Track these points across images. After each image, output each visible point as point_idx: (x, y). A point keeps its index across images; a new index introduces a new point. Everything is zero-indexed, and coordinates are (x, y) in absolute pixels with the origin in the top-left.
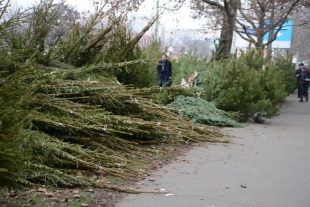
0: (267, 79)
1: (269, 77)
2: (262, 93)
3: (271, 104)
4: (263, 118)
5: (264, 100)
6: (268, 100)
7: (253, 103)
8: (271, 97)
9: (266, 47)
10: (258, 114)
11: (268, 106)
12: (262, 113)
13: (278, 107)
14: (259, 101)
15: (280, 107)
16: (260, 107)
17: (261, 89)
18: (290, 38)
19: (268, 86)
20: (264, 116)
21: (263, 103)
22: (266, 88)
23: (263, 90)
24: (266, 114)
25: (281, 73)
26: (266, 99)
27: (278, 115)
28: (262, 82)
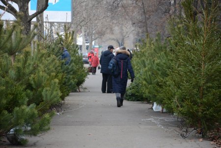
0: (27, 71)
1: (31, 68)
2: (24, 94)
3: (36, 112)
4: (24, 137)
5: (24, 107)
6: (33, 105)
7: (6, 112)
8: (37, 100)
9: (34, 20)
10: (16, 131)
11: (32, 116)
12: (23, 129)
13: (47, 116)
14: (17, 109)
15: (51, 116)
16: (18, 118)
17: (22, 88)
18: (70, 7)
19: (32, 82)
20: (26, 132)
21: (23, 110)
22: (29, 86)
23: (25, 89)
24: (29, 128)
25: (54, 60)
26: (28, 105)
27: (49, 129)
28: (20, 76)
